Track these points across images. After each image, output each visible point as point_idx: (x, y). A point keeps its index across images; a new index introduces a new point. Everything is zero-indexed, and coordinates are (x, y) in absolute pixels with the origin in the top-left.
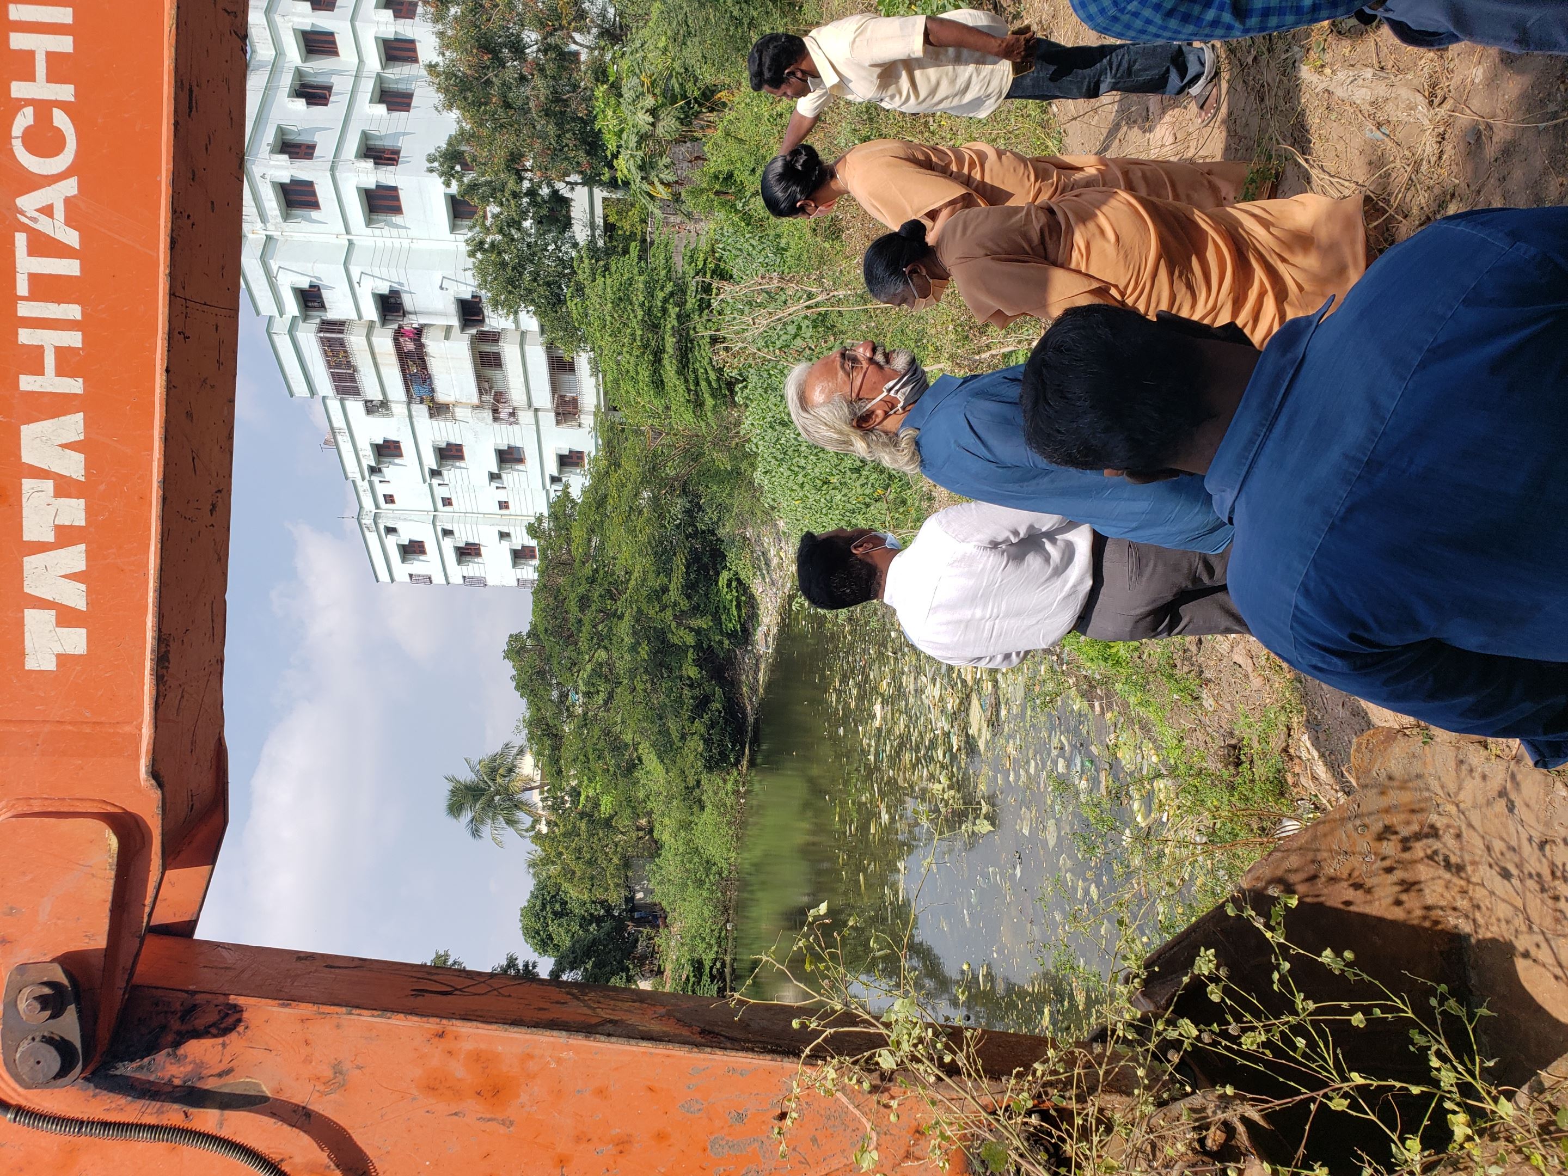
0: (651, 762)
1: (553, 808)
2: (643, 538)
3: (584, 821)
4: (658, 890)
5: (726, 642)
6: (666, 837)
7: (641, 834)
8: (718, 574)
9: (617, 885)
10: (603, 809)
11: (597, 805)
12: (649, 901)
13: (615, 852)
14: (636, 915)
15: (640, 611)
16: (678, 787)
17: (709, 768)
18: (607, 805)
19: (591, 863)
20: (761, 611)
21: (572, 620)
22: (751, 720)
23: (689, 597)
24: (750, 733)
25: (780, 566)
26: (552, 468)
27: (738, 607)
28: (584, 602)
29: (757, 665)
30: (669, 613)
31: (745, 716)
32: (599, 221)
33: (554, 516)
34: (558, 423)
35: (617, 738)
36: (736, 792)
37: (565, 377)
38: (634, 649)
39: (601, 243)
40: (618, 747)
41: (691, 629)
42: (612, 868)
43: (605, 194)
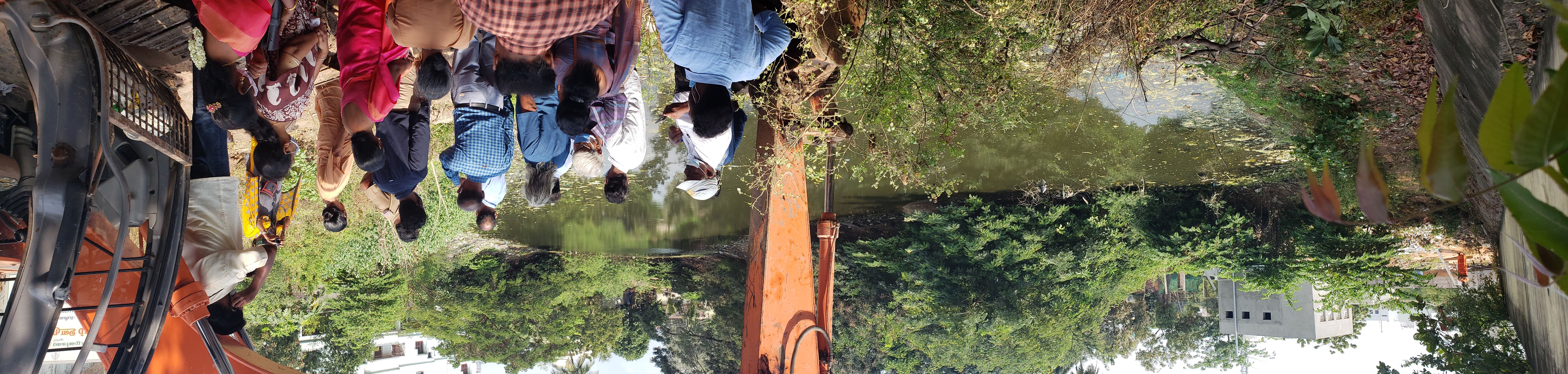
0: (559, 299)
1: (580, 348)
2: (459, 308)
3: (586, 332)
4: (618, 293)
5: (503, 264)
6: (593, 291)
7: (591, 303)
8: (471, 270)
9: (616, 314)
10: (581, 323)
11: (579, 326)
12: (621, 297)
13: (600, 315)
14: (629, 303)
15: (492, 307)
16: (572, 285)
17: (563, 270)
18: (580, 321)
19: (605, 327)
20: (487, 248)
21: (497, 342)
22: (538, 250)
23: (483, 284)
24: (545, 251)
25: (467, 239)
26: (424, 357)
27: (487, 259)
28: (488, 336)
29: (513, 249)
30: (491, 293)
31: (535, 254)
32: (312, 337)
33: (449, 354)
34: (403, 355)
35: (550, 317)
36: (572, 256)
37: (384, 351)
38: (508, 310)
39: (324, 336)
40: (554, 317)
41: (498, 282)
42: (608, 317)
43: (301, 334)
